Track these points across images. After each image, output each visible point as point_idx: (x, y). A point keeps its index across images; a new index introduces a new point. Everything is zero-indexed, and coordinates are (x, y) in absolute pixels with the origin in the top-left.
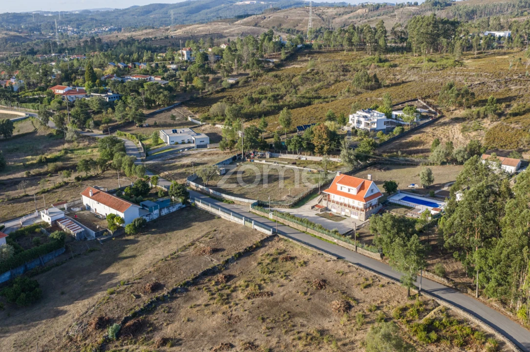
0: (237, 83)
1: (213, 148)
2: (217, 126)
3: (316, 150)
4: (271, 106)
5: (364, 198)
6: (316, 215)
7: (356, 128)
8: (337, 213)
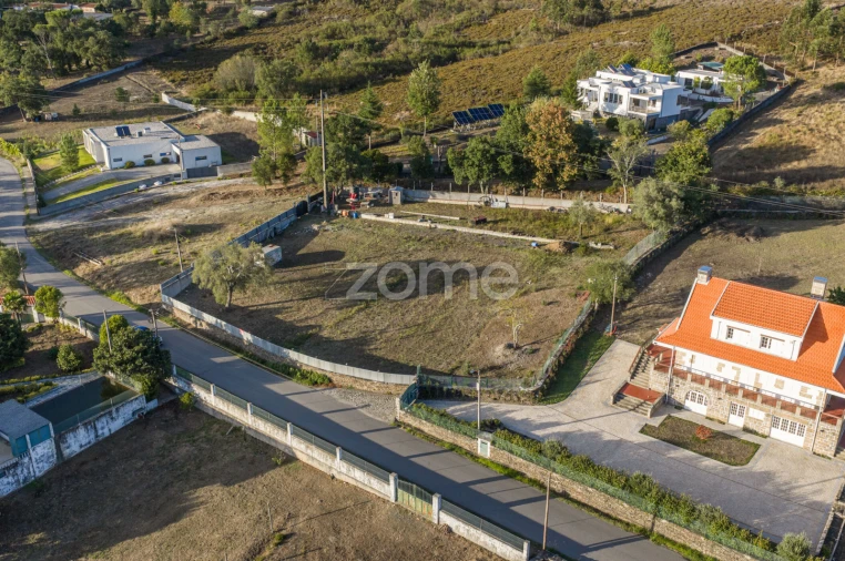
0: (273, 15)
1: (233, 177)
2: (236, 114)
3: (539, 179)
4: (366, 65)
5: (835, 375)
6: (642, 431)
7: (601, 113)
8: (711, 419)
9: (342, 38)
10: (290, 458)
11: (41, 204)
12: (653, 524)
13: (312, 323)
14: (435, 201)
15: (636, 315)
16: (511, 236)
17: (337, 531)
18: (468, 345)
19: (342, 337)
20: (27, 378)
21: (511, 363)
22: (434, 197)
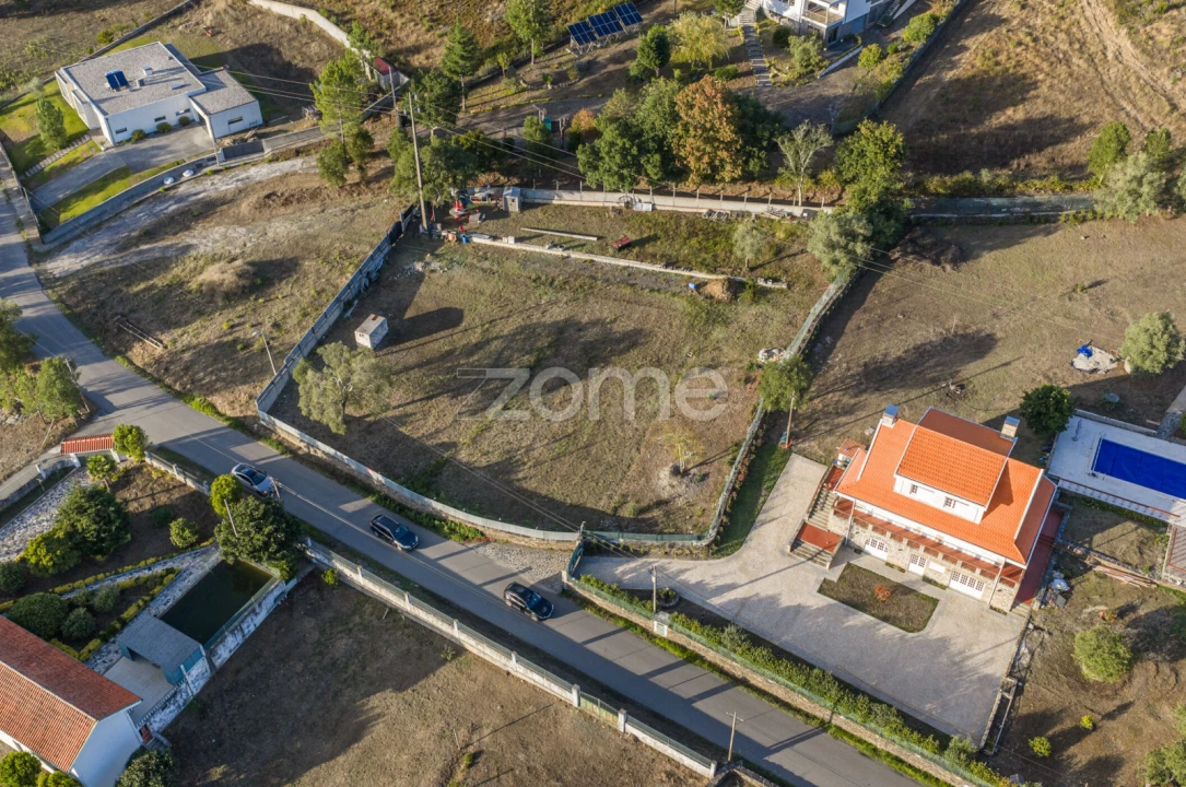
1: (286, 156)
6: (821, 591)
7: (767, 12)
8: (891, 566)
10: (459, 650)
12: (831, 717)
13: (444, 439)
14: (562, 202)
15: (814, 411)
16: (663, 270)
17: (525, 747)
18: (629, 467)
19: (484, 462)
20: (142, 563)
21: (680, 496)
22: (560, 198)
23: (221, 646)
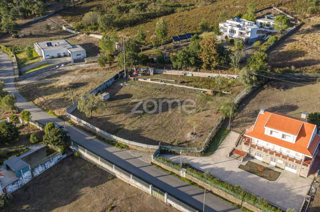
1: (91, 63)
2: (91, 35)
3: (204, 66)
4: (140, 15)
5: (308, 149)
6: (239, 167)
7: (228, 37)
8: (264, 163)
9: (131, 3)
10: (114, 177)
11: (20, 74)
12: (242, 204)
13: (121, 123)
14: (166, 73)
15: (239, 121)
16: (194, 88)
17: (131, 205)
18: (178, 133)
19: (132, 129)
20: (19, 146)
21: (193, 140)
22: (165, 72)
23: (36, 169)
